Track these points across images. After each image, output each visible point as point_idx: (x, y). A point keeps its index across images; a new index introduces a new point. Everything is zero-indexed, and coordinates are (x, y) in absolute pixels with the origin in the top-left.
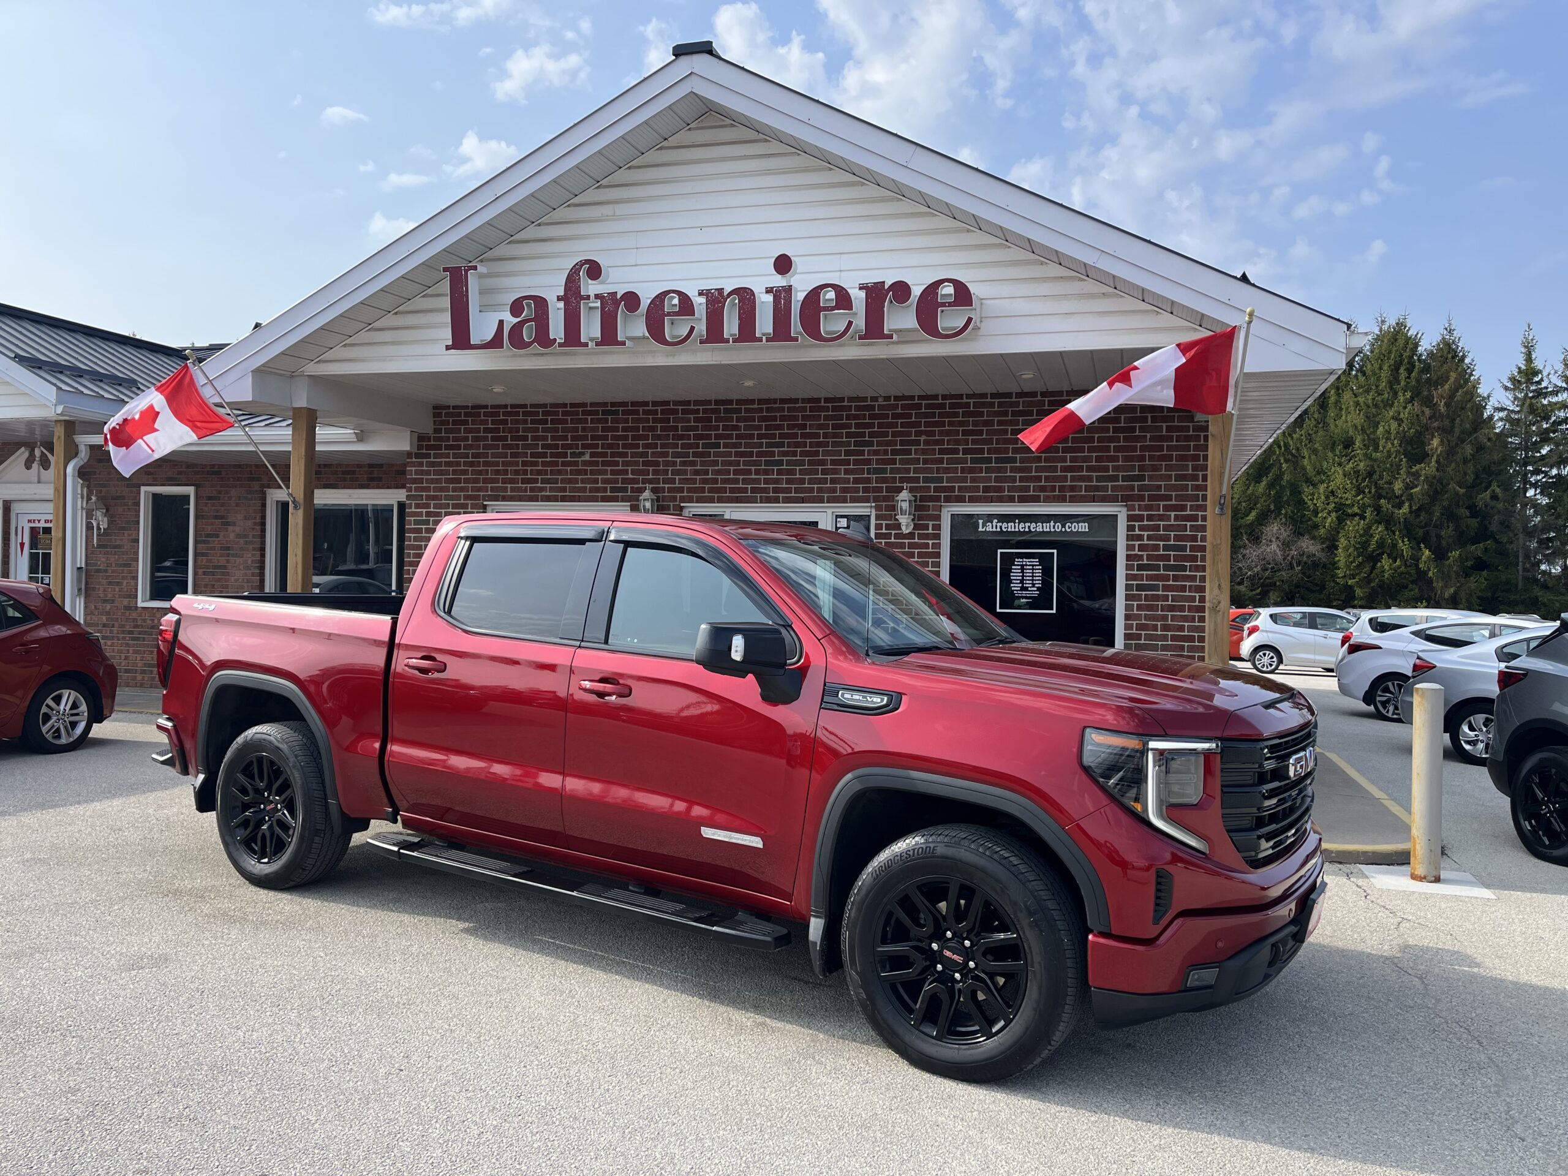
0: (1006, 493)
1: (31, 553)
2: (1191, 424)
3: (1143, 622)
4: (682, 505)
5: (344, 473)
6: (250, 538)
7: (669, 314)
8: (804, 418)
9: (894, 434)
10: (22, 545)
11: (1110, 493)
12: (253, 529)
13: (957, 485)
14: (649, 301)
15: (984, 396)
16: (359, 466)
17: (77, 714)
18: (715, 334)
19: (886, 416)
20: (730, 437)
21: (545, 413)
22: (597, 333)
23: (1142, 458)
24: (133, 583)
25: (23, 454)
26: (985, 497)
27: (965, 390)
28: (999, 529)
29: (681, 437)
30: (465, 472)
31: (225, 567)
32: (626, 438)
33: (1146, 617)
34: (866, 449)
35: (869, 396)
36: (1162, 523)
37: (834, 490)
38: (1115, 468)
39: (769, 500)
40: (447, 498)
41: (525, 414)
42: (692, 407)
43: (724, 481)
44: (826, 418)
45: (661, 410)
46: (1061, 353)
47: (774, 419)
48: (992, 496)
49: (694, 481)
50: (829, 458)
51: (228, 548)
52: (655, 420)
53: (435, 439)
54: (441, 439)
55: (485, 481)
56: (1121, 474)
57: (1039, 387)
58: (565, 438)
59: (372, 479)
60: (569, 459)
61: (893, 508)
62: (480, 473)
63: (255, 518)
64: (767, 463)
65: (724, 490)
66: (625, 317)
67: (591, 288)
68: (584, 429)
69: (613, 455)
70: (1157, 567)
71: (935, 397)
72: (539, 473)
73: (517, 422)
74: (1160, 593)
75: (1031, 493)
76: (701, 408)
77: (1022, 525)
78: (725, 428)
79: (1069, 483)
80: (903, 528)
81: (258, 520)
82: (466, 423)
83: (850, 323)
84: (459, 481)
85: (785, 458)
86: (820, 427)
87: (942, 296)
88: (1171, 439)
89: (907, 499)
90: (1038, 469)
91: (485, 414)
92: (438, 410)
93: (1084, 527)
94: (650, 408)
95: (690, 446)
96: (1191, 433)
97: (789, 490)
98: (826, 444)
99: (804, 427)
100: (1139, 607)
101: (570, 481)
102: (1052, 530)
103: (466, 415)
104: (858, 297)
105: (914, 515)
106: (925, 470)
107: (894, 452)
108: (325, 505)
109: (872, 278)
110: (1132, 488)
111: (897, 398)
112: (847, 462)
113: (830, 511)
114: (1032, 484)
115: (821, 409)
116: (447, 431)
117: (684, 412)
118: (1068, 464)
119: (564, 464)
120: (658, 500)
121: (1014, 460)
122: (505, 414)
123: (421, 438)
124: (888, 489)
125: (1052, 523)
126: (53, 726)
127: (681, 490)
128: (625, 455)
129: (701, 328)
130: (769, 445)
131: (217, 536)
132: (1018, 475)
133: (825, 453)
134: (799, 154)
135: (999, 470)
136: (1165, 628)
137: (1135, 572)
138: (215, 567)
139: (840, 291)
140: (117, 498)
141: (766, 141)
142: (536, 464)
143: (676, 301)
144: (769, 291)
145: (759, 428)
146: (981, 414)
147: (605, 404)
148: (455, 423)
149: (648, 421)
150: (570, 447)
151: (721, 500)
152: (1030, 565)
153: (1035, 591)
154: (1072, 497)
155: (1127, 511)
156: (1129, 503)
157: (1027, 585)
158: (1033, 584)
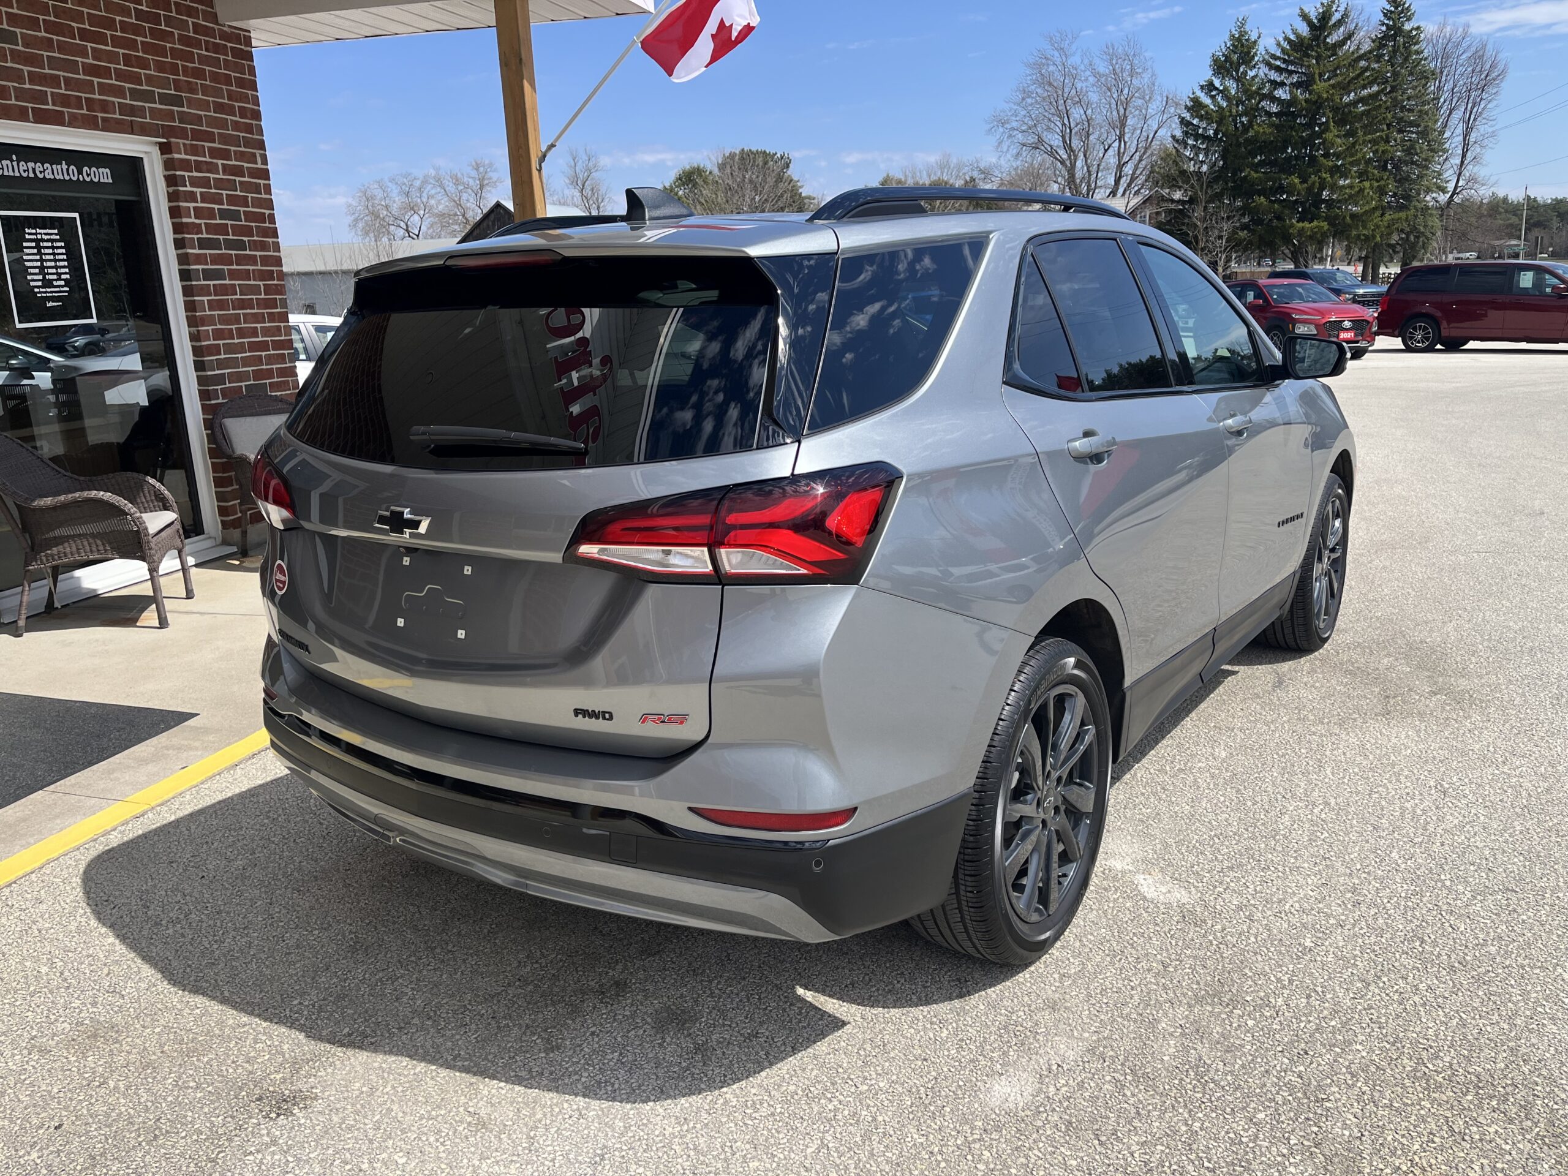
0: (14, 101)
3: (219, 326)
11: (148, 120)
23: (175, 69)
36: (211, 176)
38: (148, 80)
56: (156, 90)
70: (217, 244)
74: (227, 282)
75: (51, 107)
79: (97, 96)
88: (199, 44)
90: (51, 63)
100: (211, 305)
110: (171, 116)
114: (49, 90)
118: (91, 61)
132: (24, 69)
136: (240, 333)
152: (48, 241)
153: (62, 286)
154: (104, 119)
155: (162, 154)
156: (173, 140)
157: (51, 277)
158: (57, 274)
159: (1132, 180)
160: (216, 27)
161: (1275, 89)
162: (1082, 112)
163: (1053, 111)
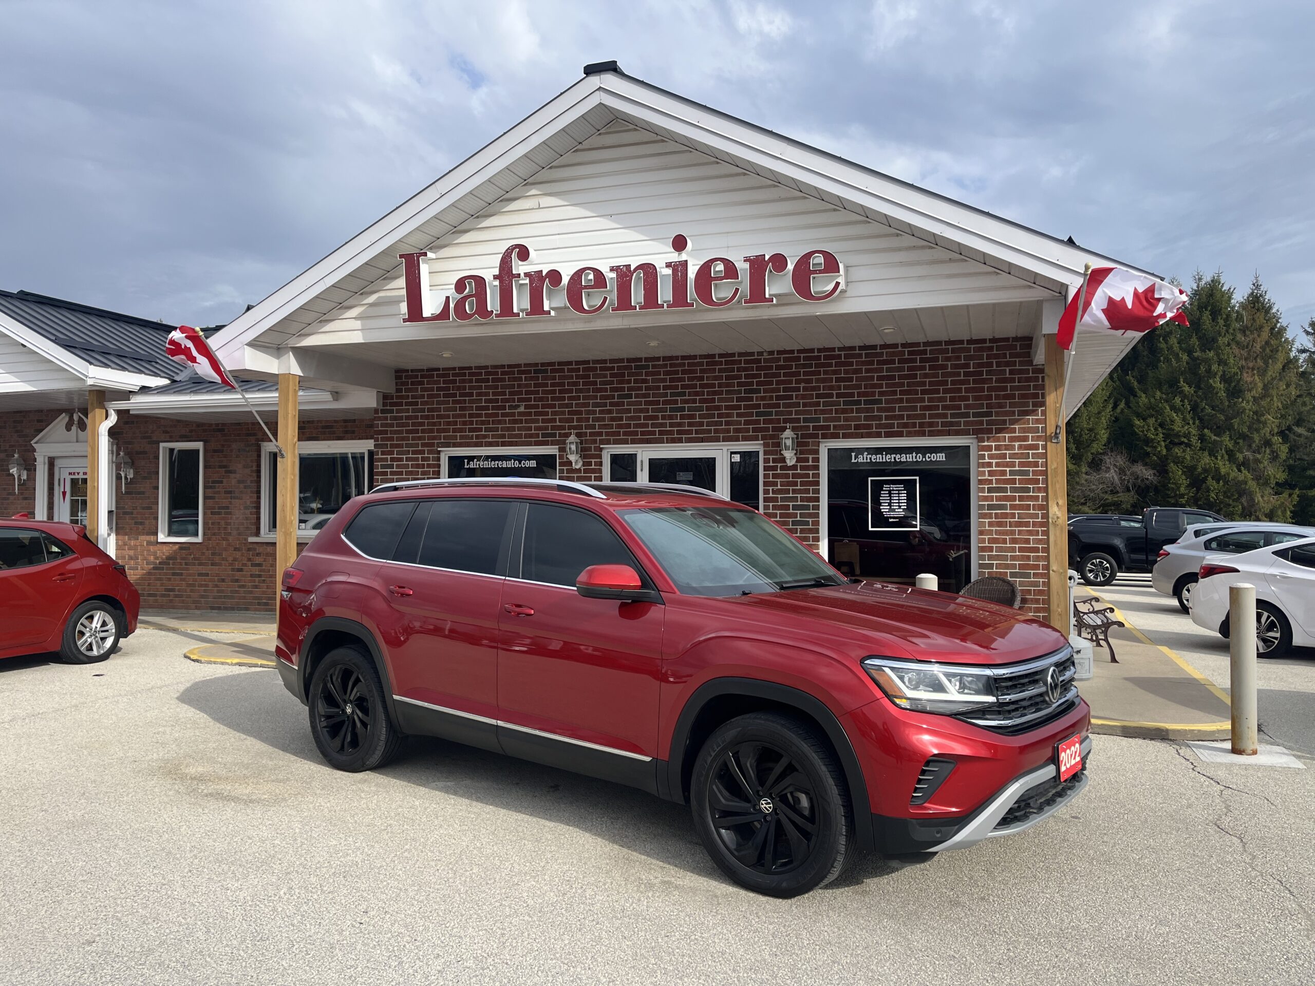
0: (874, 430)
1: (72, 500)
2: (1030, 368)
3: (995, 536)
4: (601, 446)
5: (323, 427)
6: (249, 483)
7: (586, 287)
8: (702, 371)
9: (778, 383)
10: (64, 493)
11: (962, 427)
12: (250, 476)
13: (832, 424)
14: (569, 277)
15: (852, 348)
16: (336, 421)
17: (107, 631)
18: (624, 302)
19: (771, 368)
20: (640, 389)
21: (487, 373)
22: (527, 305)
23: (989, 397)
24: (154, 522)
25: (63, 419)
26: (856, 433)
27: (837, 344)
28: (869, 461)
29: (600, 390)
30: (422, 424)
31: (228, 508)
32: (554, 392)
33: (997, 532)
34: (755, 395)
35: (756, 351)
36: (1008, 452)
37: (728, 431)
38: (967, 407)
39: (673, 441)
40: (408, 445)
41: (471, 374)
42: (608, 365)
43: (636, 426)
44: (720, 371)
45: (583, 368)
46: (916, 309)
47: (677, 372)
48: (862, 433)
49: (611, 426)
50: (723, 404)
51: (230, 492)
52: (578, 377)
53: (397, 397)
54: (402, 397)
55: (439, 431)
56: (971, 411)
57: (899, 340)
58: (504, 394)
59: (346, 432)
60: (507, 411)
61: (778, 445)
62: (434, 424)
63: (252, 466)
64: (672, 410)
65: (636, 433)
66: (550, 292)
67: (520, 268)
68: (519, 386)
69: (544, 406)
70: (1004, 490)
71: (812, 350)
72: (483, 423)
73: (464, 381)
74: (1008, 511)
75: (896, 429)
76: (616, 365)
77: (889, 456)
78: (636, 381)
79: (927, 420)
80: (788, 461)
81: (254, 468)
82: (421, 383)
83: (737, 290)
84: (417, 431)
85: (686, 405)
86: (716, 378)
87: (813, 264)
88: (1013, 380)
89: (790, 436)
90: (900, 409)
91: (438, 376)
92: (400, 374)
93: (941, 457)
94: (574, 367)
95: (607, 397)
96: (1031, 375)
97: (690, 432)
98: (721, 393)
99: (702, 378)
100: (990, 524)
101: (508, 429)
102: (915, 460)
103: (422, 376)
104: (742, 266)
105: (796, 450)
106: (804, 413)
107: (778, 398)
108: (309, 454)
109: (753, 253)
110: (981, 423)
111: (779, 352)
112: (739, 407)
113: (725, 449)
114: (896, 422)
115: (716, 363)
116: (407, 390)
117: (602, 369)
118: (927, 404)
119: (503, 415)
120: (581, 443)
121: (880, 401)
122: (454, 375)
123: (386, 397)
124: (774, 429)
125: (914, 454)
126: (86, 641)
127: (600, 434)
128: (554, 406)
129: (613, 297)
130: (672, 395)
131: (221, 482)
132: (884, 414)
133: (720, 400)
134: (691, 152)
135: (867, 410)
136: (1014, 541)
137: (986, 494)
138: (219, 508)
139: (728, 264)
140: (141, 453)
141: (663, 141)
142: (480, 415)
143: (591, 277)
144: (668, 265)
145: (664, 380)
146: (851, 364)
147: (536, 365)
148: (412, 384)
149: (572, 377)
150: (507, 401)
151: (634, 442)
152: (897, 490)
153: (901, 512)
155: (977, 443)
156: (979, 435)
157: (895, 507)
158: (899, 506)
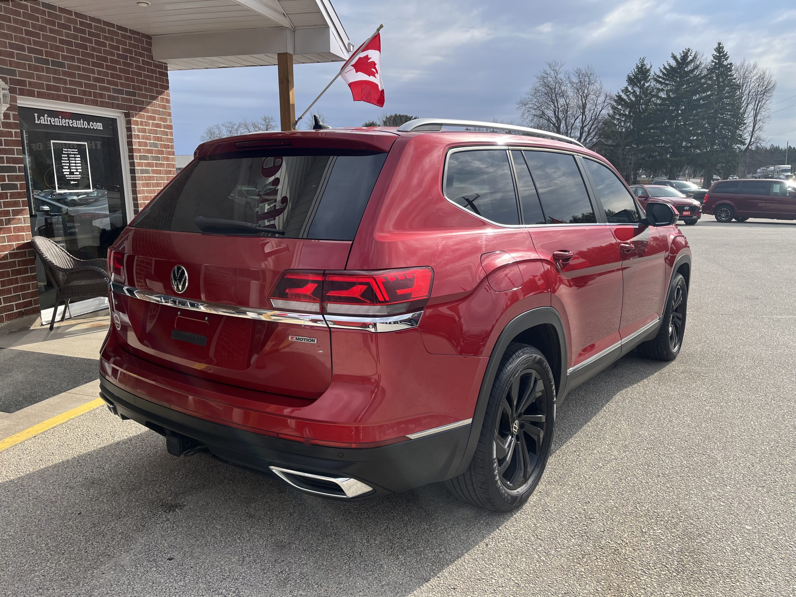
0: (62, 93)
3: (146, 195)
11: (120, 102)
13: (27, 79)
23: (133, 80)
26: (48, 93)
28: (49, 123)
33: (147, 192)
36: (147, 128)
38: (121, 85)
48: (53, 94)
56: (124, 89)
70: (148, 158)
74: (151, 175)
75: (78, 96)
77: (63, 121)
79: (98, 91)
88: (144, 69)
90: (79, 76)
93: (99, 126)
96: (153, 68)
102: (83, 127)
110: (131, 101)
114: (77, 88)
118: (96, 76)
121: (63, 65)
125: (82, 121)
132: (68, 79)
135: (55, 72)
137: (139, 161)
152: (73, 154)
153: (78, 175)
154: (101, 102)
155: (125, 117)
156: (131, 111)
157: (73, 170)
158: (76, 169)
159: (589, 134)
160: (152, 62)
161: (659, 92)
162: (564, 101)
163: (549, 99)
